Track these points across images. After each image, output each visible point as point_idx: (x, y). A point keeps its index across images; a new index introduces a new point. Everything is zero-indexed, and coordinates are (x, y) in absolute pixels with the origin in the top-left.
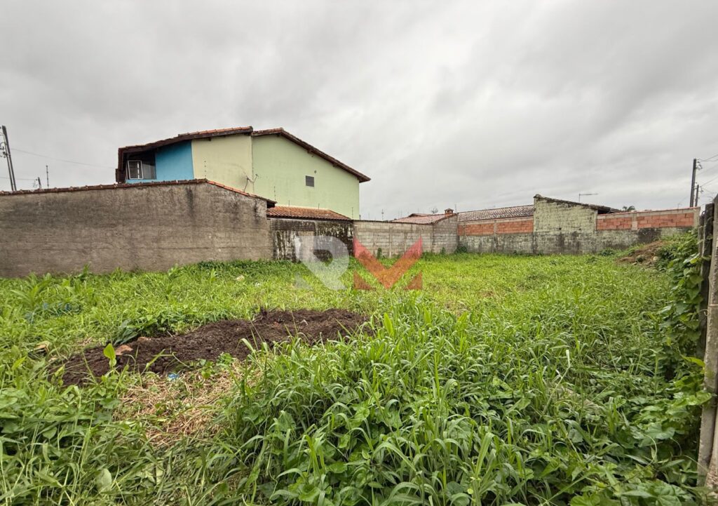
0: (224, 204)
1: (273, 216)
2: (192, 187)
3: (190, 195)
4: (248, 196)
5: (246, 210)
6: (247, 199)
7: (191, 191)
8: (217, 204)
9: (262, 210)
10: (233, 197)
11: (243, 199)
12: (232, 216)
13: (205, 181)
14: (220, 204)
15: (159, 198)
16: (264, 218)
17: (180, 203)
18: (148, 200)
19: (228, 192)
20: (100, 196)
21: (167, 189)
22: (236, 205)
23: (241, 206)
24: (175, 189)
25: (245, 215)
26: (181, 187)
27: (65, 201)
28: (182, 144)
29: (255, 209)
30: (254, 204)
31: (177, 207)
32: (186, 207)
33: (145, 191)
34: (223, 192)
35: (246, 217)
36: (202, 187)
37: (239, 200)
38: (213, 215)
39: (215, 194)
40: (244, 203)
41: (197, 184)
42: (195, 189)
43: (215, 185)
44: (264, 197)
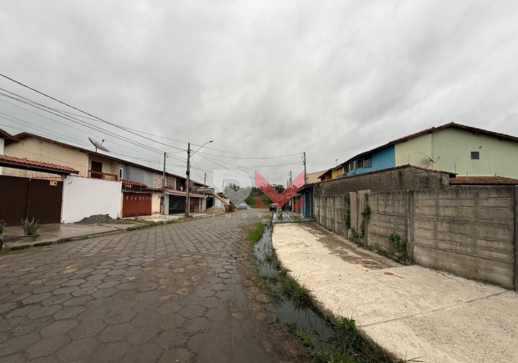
0: (420, 179)
1: (454, 184)
2: (402, 170)
3: (400, 175)
4: (435, 172)
5: (434, 181)
6: (435, 174)
7: (401, 172)
8: (415, 179)
9: (446, 180)
10: (426, 173)
11: (433, 174)
12: (425, 185)
13: (408, 166)
14: (417, 179)
15: (384, 178)
16: (447, 186)
17: (395, 179)
18: (379, 179)
19: (423, 171)
20: (360, 179)
21: (388, 173)
22: (427, 178)
23: (431, 179)
24: (393, 172)
25: (433, 184)
26: (396, 170)
27: (348, 182)
28: (391, 146)
29: (441, 180)
30: (440, 177)
31: (393, 182)
32: (398, 181)
33: (378, 174)
34: (419, 171)
35: (434, 185)
36: (408, 169)
37: (430, 175)
38: (412, 185)
39: (414, 173)
40: (433, 176)
41: (404, 168)
42: (403, 171)
43: (415, 167)
44: (447, 171)
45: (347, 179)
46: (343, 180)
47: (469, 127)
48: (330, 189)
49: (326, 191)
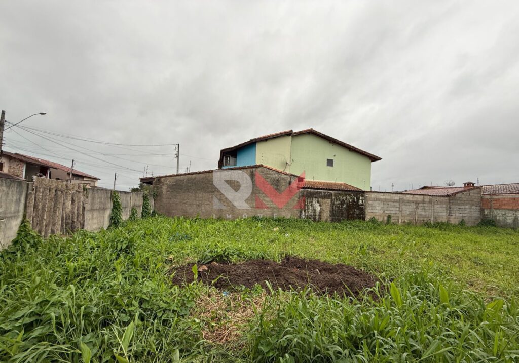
0: (271, 180)
2: (254, 169)
3: (252, 174)
4: (286, 174)
5: (284, 184)
6: (285, 176)
7: (253, 172)
8: (267, 180)
10: (277, 175)
11: (283, 176)
12: (275, 187)
13: (261, 166)
14: (269, 180)
19: (274, 172)
20: (209, 176)
22: (278, 180)
23: (281, 181)
24: (246, 171)
25: (283, 187)
26: (248, 170)
27: (195, 179)
28: (252, 144)
29: (290, 183)
30: (289, 180)
34: (271, 172)
36: (260, 169)
37: (280, 177)
39: (266, 174)
40: (283, 179)
41: (257, 167)
42: (255, 171)
43: (267, 167)
44: (296, 175)
45: (194, 175)
46: (189, 176)
47: (325, 135)
48: (173, 185)
49: (168, 188)
